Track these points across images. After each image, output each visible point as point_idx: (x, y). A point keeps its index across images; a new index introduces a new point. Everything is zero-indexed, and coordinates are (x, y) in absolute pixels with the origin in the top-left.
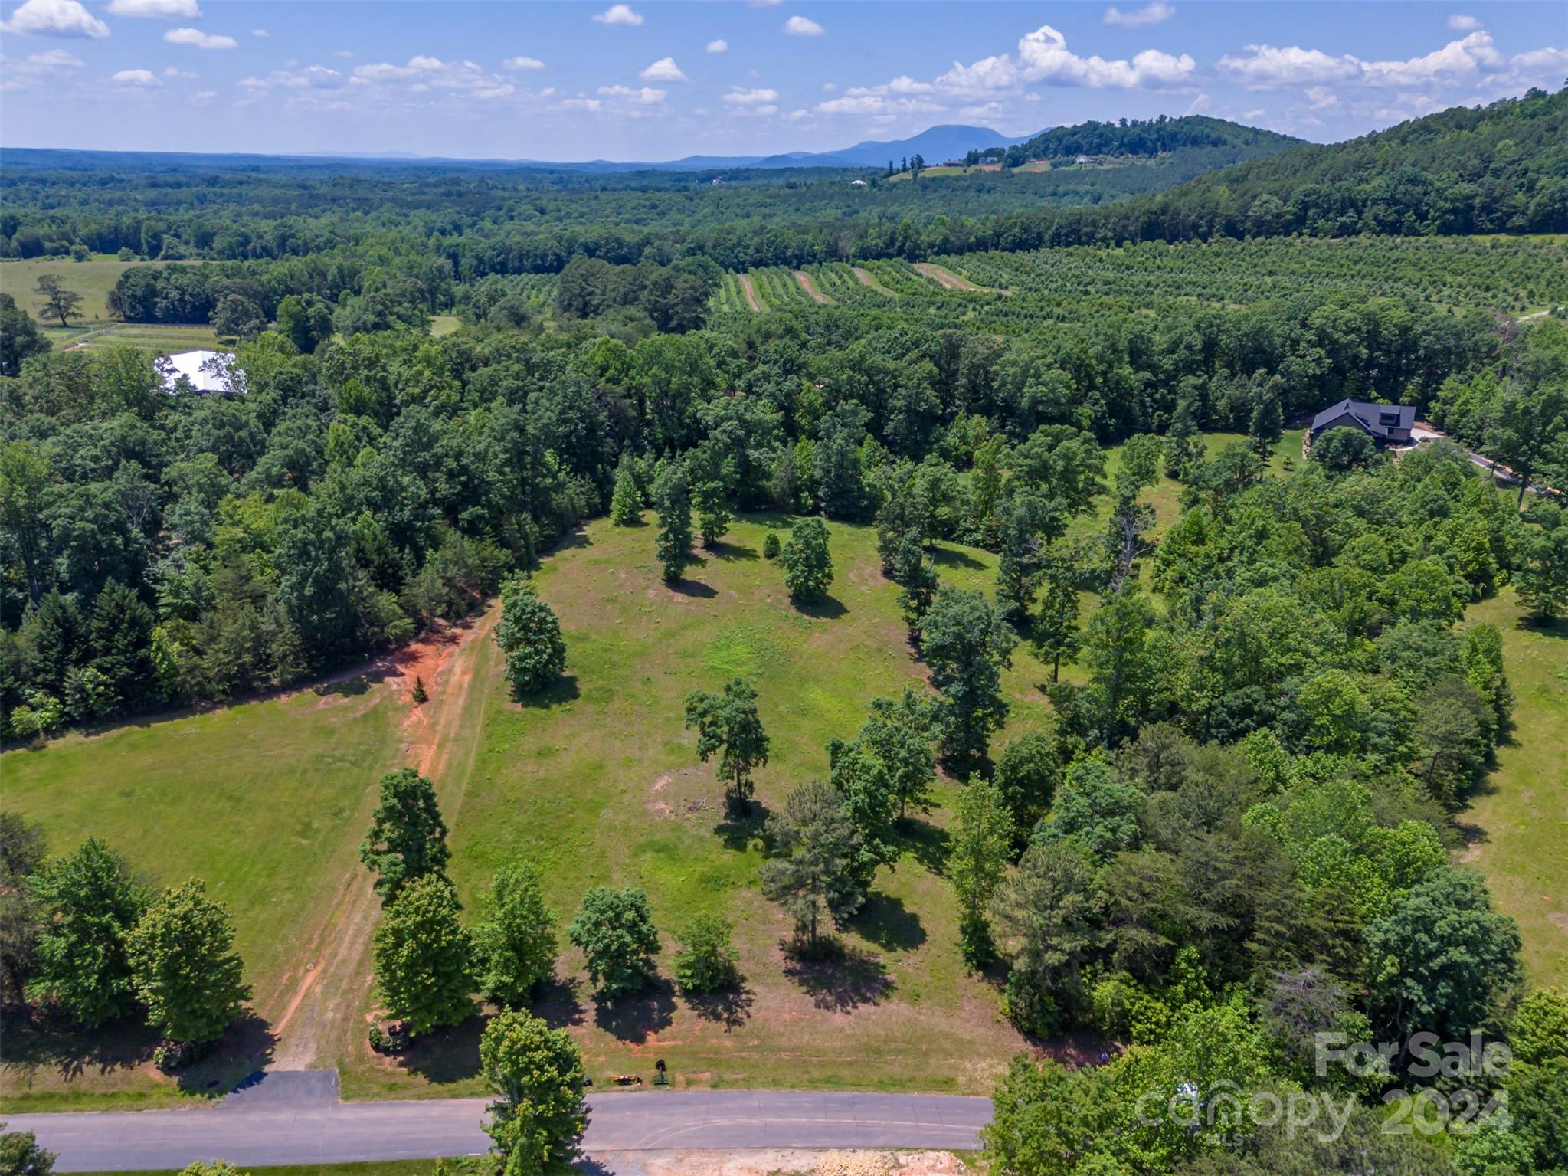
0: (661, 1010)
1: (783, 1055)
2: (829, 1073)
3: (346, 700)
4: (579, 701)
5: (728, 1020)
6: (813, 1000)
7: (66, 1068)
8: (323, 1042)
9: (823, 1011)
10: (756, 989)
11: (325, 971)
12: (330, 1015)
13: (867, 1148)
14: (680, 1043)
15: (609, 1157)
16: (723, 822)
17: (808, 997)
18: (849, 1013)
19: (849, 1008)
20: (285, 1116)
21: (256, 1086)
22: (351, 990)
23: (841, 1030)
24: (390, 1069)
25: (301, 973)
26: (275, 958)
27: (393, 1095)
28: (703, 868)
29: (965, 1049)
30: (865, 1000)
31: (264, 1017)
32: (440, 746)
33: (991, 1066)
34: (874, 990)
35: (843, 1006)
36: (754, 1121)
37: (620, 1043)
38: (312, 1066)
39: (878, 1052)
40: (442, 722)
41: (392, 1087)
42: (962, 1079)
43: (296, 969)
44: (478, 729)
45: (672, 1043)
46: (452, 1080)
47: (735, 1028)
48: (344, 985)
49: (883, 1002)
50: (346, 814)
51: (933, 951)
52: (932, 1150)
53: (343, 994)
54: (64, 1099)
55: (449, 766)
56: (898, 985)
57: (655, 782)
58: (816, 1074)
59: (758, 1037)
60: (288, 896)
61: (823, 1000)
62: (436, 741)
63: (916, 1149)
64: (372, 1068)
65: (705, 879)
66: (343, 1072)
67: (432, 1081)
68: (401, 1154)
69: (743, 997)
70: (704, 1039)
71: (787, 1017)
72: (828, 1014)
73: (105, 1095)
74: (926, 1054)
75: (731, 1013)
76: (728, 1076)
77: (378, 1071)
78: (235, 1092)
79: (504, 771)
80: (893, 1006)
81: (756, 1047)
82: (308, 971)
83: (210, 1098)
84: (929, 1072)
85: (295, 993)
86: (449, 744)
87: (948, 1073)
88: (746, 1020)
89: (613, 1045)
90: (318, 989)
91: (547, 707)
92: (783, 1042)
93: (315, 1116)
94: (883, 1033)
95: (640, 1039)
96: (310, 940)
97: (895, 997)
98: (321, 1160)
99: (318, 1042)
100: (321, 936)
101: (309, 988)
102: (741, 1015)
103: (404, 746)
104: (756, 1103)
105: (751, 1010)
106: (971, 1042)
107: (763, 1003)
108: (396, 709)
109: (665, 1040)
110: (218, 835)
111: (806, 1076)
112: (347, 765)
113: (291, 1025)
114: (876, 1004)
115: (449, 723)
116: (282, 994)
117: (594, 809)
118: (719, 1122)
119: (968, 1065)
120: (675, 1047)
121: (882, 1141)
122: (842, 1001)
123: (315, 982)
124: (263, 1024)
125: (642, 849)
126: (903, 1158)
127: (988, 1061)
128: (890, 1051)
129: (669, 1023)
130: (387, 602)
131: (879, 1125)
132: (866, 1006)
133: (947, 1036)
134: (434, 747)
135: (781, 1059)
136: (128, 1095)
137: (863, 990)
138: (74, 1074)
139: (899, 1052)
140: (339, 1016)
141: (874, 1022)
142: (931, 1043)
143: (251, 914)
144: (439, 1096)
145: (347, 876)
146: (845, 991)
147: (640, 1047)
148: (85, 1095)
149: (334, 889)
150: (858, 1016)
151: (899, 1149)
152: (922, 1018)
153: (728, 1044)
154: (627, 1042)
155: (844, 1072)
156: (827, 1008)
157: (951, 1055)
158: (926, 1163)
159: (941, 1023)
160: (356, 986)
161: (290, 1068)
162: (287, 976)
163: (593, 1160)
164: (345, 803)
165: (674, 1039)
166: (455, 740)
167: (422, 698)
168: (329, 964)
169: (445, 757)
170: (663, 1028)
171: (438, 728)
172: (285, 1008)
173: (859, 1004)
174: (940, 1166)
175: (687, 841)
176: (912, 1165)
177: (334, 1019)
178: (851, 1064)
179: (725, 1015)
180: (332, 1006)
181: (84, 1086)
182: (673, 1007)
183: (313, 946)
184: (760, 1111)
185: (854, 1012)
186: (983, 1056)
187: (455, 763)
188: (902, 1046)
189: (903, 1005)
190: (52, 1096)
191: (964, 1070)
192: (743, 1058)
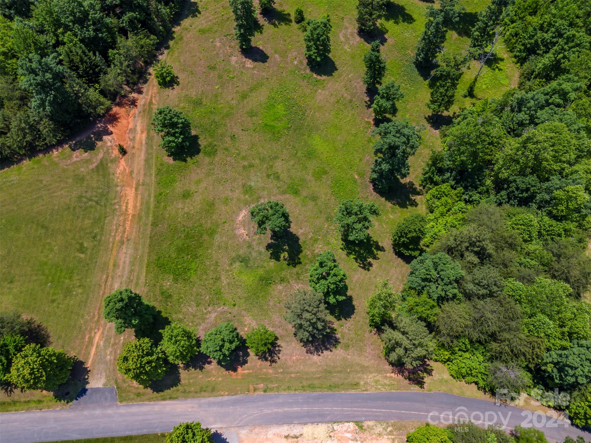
0: (243, 356)
1: (293, 375)
2: (310, 383)
3: (86, 154)
4: (201, 155)
5: (270, 361)
6: (305, 349)
7: (6, 390)
8: (108, 372)
9: (309, 354)
10: (282, 345)
11: (103, 333)
12: (108, 357)
13: (322, 422)
14: (251, 371)
15: (224, 431)
16: (270, 241)
17: (303, 348)
18: (319, 355)
19: (320, 353)
20: (98, 412)
21: (84, 396)
22: (115, 344)
23: (316, 363)
24: (136, 386)
25: (93, 335)
26: (80, 327)
27: (139, 399)
28: (261, 272)
29: (365, 369)
30: (327, 349)
31: (81, 360)
32: (137, 189)
33: (375, 377)
34: (330, 344)
35: (317, 352)
36: (280, 410)
37: (227, 372)
38: (105, 385)
39: (330, 372)
40: (135, 171)
41: (138, 395)
42: (362, 383)
43: (90, 333)
44: (153, 178)
45: (248, 371)
46: (162, 391)
47: (274, 364)
48: (112, 341)
49: (334, 350)
50: (98, 237)
51: (357, 318)
52: (347, 422)
53: (112, 346)
54: (9, 404)
55: (142, 204)
56: (341, 341)
57: (238, 215)
58: (305, 383)
59: (283, 368)
60: (80, 291)
61: (310, 350)
62: (134, 186)
63: (341, 422)
64: (129, 386)
65: (262, 279)
66: (118, 388)
67: (154, 391)
68: (145, 431)
69: (277, 348)
70: (261, 369)
71: (294, 358)
72: (311, 356)
73: (25, 402)
74: (349, 373)
75: (272, 357)
76: (270, 386)
77: (132, 387)
78: (77, 400)
79: (168, 208)
80: (338, 351)
81: (282, 372)
82: (95, 333)
83: (68, 402)
84: (350, 380)
85: (92, 345)
86: (140, 187)
87: (356, 380)
88: (278, 360)
89: (224, 373)
90: (102, 343)
91: (185, 161)
92: (292, 370)
93: (110, 411)
94: (332, 364)
95: (235, 370)
96: (94, 317)
97: (339, 347)
98: (114, 435)
99: (106, 372)
100: (98, 313)
101: (98, 343)
102: (276, 358)
103: (118, 189)
104: (281, 401)
105: (280, 355)
106: (367, 367)
107: (285, 352)
108: (112, 161)
109: (245, 370)
110: (42, 252)
111: (301, 384)
112: (94, 203)
113: (93, 363)
114: (331, 351)
115: (139, 173)
116: (87, 347)
117: (212, 233)
118: (266, 411)
119: (365, 377)
120: (249, 373)
121: (328, 418)
122: (317, 350)
123: (100, 339)
124: (82, 363)
125: (233, 261)
126: (336, 427)
127: (373, 374)
128: (335, 372)
129: (247, 362)
130: (93, 94)
131: (327, 410)
132: (327, 351)
133: (358, 364)
134: (133, 189)
135: (291, 377)
136: (34, 401)
137: (326, 344)
138: (10, 393)
139: (339, 372)
140: (112, 358)
141: (330, 360)
142: (351, 368)
143: (66, 302)
144: (157, 399)
145: (104, 277)
146: (319, 345)
147: (235, 373)
148: (17, 402)
149: (100, 285)
150: (323, 357)
151: (335, 423)
152: (349, 357)
153: (271, 371)
154: (230, 371)
155: (316, 382)
156: (311, 353)
157: (359, 373)
158: (345, 429)
159: (357, 359)
160: (117, 341)
161: (96, 386)
162: (87, 337)
163: (218, 432)
164: (97, 230)
165: (249, 369)
166: (143, 185)
167: (123, 151)
168: (104, 329)
169: (139, 197)
170: (244, 365)
171: (134, 175)
172: (89, 353)
173: (324, 351)
174: (349, 430)
175: (254, 254)
176: (339, 430)
177: (110, 360)
178: (319, 378)
179: (269, 358)
180: (108, 353)
181: (16, 398)
182: (248, 355)
183: (96, 319)
184: (283, 405)
185: (322, 355)
186: (371, 372)
187: (145, 201)
188: (340, 369)
189: (342, 351)
190: (4, 403)
191: (364, 379)
192: (276, 377)
